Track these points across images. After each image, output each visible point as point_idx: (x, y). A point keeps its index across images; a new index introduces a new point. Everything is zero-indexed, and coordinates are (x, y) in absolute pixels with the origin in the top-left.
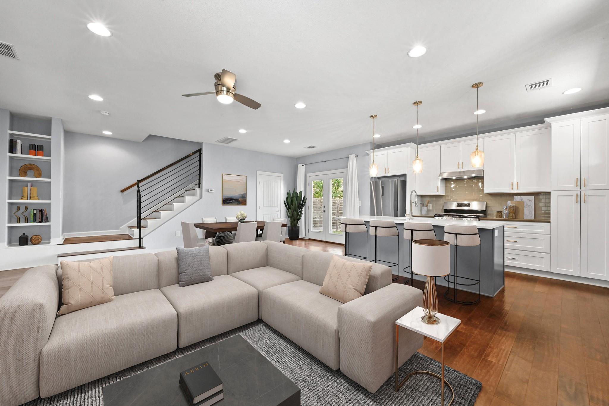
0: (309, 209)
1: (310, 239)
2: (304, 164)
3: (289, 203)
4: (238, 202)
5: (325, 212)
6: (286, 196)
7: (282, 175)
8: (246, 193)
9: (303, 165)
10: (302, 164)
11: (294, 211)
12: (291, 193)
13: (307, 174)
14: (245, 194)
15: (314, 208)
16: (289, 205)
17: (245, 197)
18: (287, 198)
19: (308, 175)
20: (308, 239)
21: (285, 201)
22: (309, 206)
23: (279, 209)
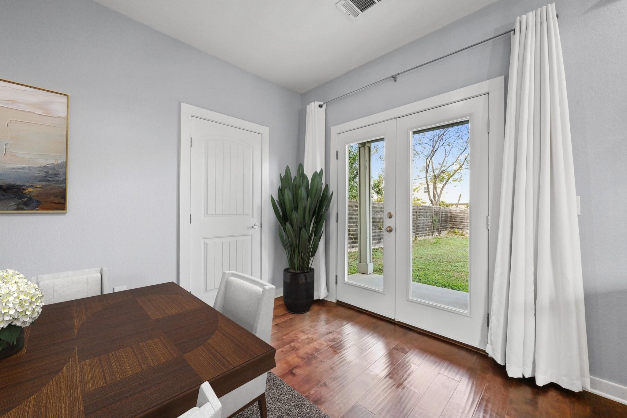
0: (337, 221)
1: (340, 304)
2: (322, 103)
3: (288, 206)
4: (20, 198)
5: (393, 232)
6: (277, 184)
7: (265, 130)
8: (65, 165)
9: (320, 106)
10: (318, 103)
11: (301, 229)
12: (294, 174)
13: (332, 128)
14: (59, 165)
15: (373, 223)
16: (288, 212)
17: (61, 179)
18: (281, 191)
19: (334, 130)
20: (335, 301)
21: (276, 198)
22: (337, 214)
23: (256, 221)
